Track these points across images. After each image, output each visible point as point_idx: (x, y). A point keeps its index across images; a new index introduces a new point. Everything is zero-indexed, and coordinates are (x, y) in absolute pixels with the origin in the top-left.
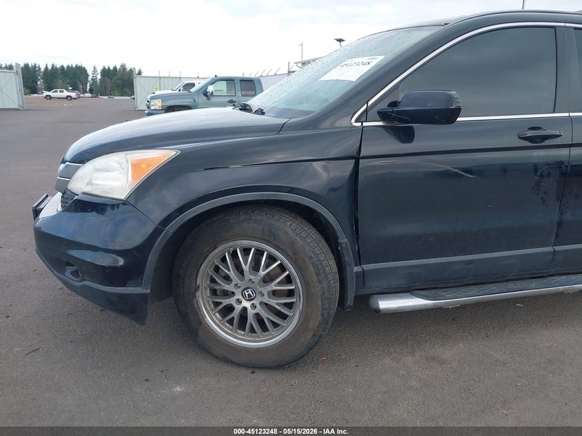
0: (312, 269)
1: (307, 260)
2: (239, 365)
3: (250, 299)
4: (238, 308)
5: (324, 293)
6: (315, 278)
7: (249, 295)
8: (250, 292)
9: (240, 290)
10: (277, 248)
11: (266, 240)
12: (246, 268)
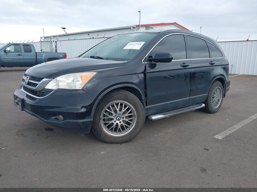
0: (140, 107)
1: (138, 104)
2: (116, 143)
3: (119, 120)
4: (115, 124)
5: (143, 114)
6: (141, 110)
7: (119, 119)
8: (119, 118)
9: (115, 117)
10: (128, 102)
11: (125, 100)
12: (118, 110)
